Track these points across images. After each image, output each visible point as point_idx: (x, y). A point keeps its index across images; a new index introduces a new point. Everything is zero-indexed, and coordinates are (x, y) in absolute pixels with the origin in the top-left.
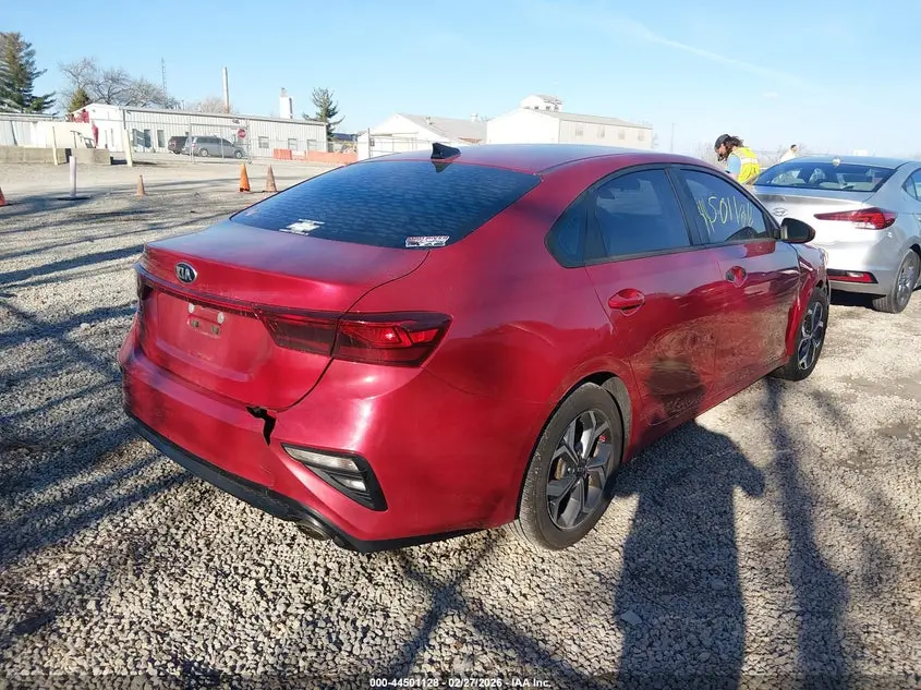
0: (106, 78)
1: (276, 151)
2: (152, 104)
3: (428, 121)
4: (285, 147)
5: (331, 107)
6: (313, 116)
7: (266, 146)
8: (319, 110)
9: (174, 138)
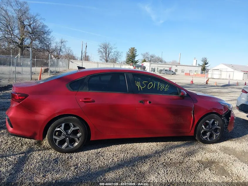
0: (150, 56)
1: (185, 73)
2: (159, 62)
3: (231, 66)
4: (188, 72)
5: (207, 62)
6: (201, 65)
7: (183, 72)
8: (203, 63)
9: (160, 70)
